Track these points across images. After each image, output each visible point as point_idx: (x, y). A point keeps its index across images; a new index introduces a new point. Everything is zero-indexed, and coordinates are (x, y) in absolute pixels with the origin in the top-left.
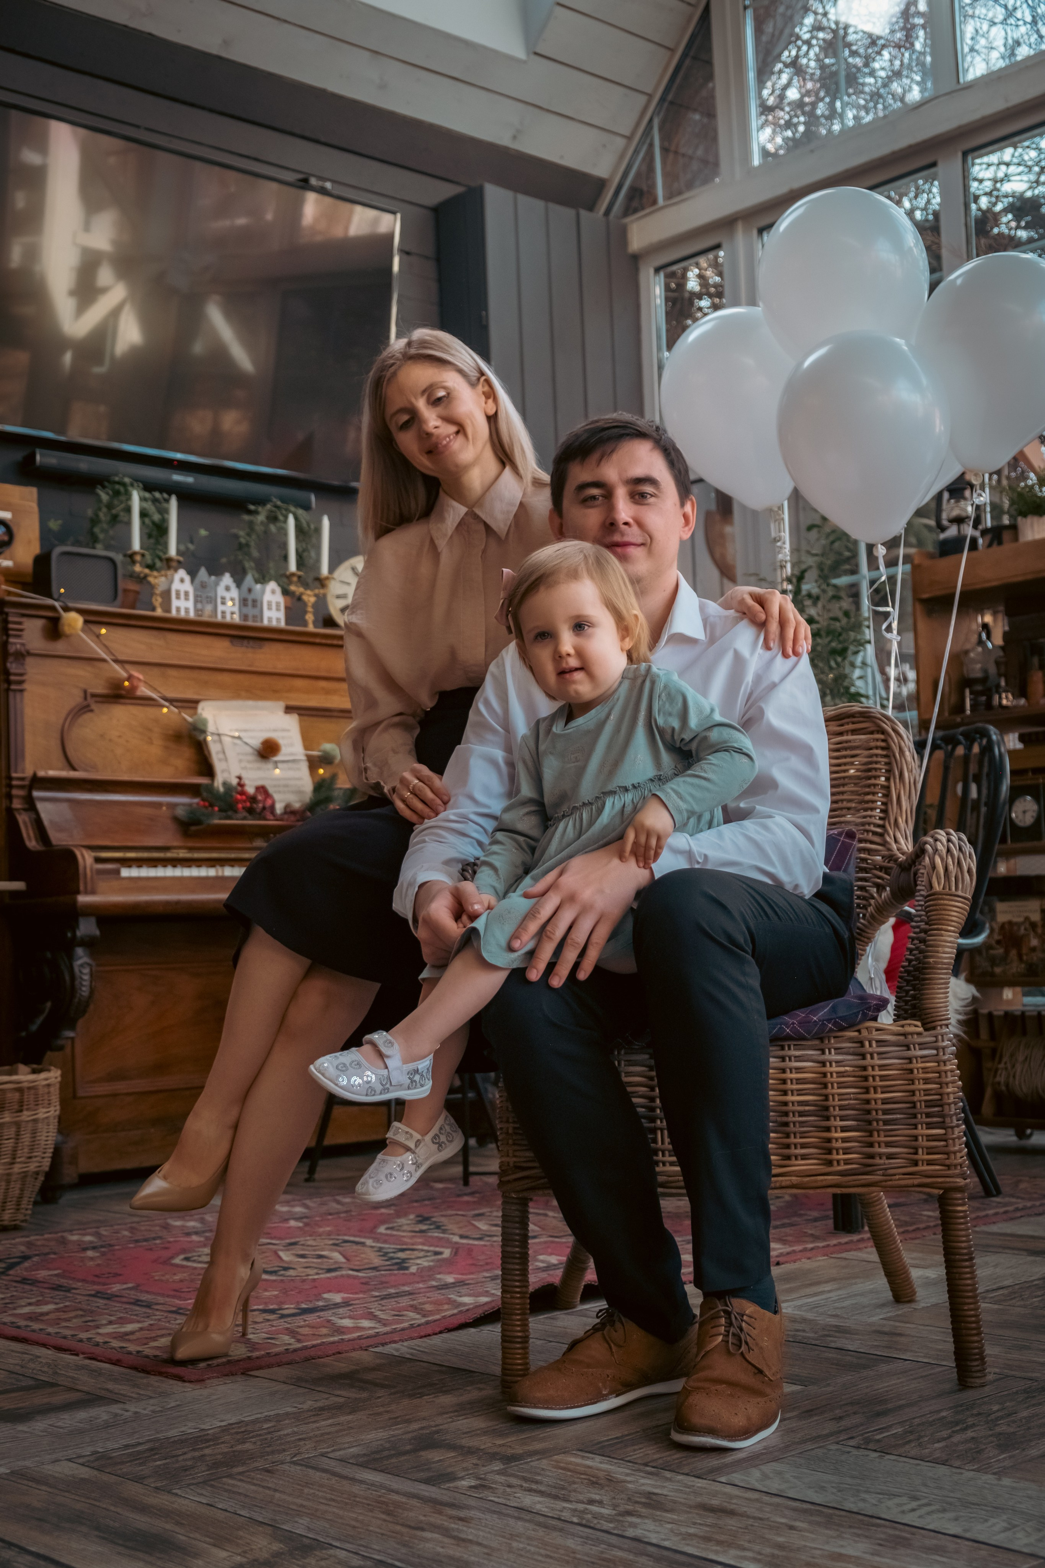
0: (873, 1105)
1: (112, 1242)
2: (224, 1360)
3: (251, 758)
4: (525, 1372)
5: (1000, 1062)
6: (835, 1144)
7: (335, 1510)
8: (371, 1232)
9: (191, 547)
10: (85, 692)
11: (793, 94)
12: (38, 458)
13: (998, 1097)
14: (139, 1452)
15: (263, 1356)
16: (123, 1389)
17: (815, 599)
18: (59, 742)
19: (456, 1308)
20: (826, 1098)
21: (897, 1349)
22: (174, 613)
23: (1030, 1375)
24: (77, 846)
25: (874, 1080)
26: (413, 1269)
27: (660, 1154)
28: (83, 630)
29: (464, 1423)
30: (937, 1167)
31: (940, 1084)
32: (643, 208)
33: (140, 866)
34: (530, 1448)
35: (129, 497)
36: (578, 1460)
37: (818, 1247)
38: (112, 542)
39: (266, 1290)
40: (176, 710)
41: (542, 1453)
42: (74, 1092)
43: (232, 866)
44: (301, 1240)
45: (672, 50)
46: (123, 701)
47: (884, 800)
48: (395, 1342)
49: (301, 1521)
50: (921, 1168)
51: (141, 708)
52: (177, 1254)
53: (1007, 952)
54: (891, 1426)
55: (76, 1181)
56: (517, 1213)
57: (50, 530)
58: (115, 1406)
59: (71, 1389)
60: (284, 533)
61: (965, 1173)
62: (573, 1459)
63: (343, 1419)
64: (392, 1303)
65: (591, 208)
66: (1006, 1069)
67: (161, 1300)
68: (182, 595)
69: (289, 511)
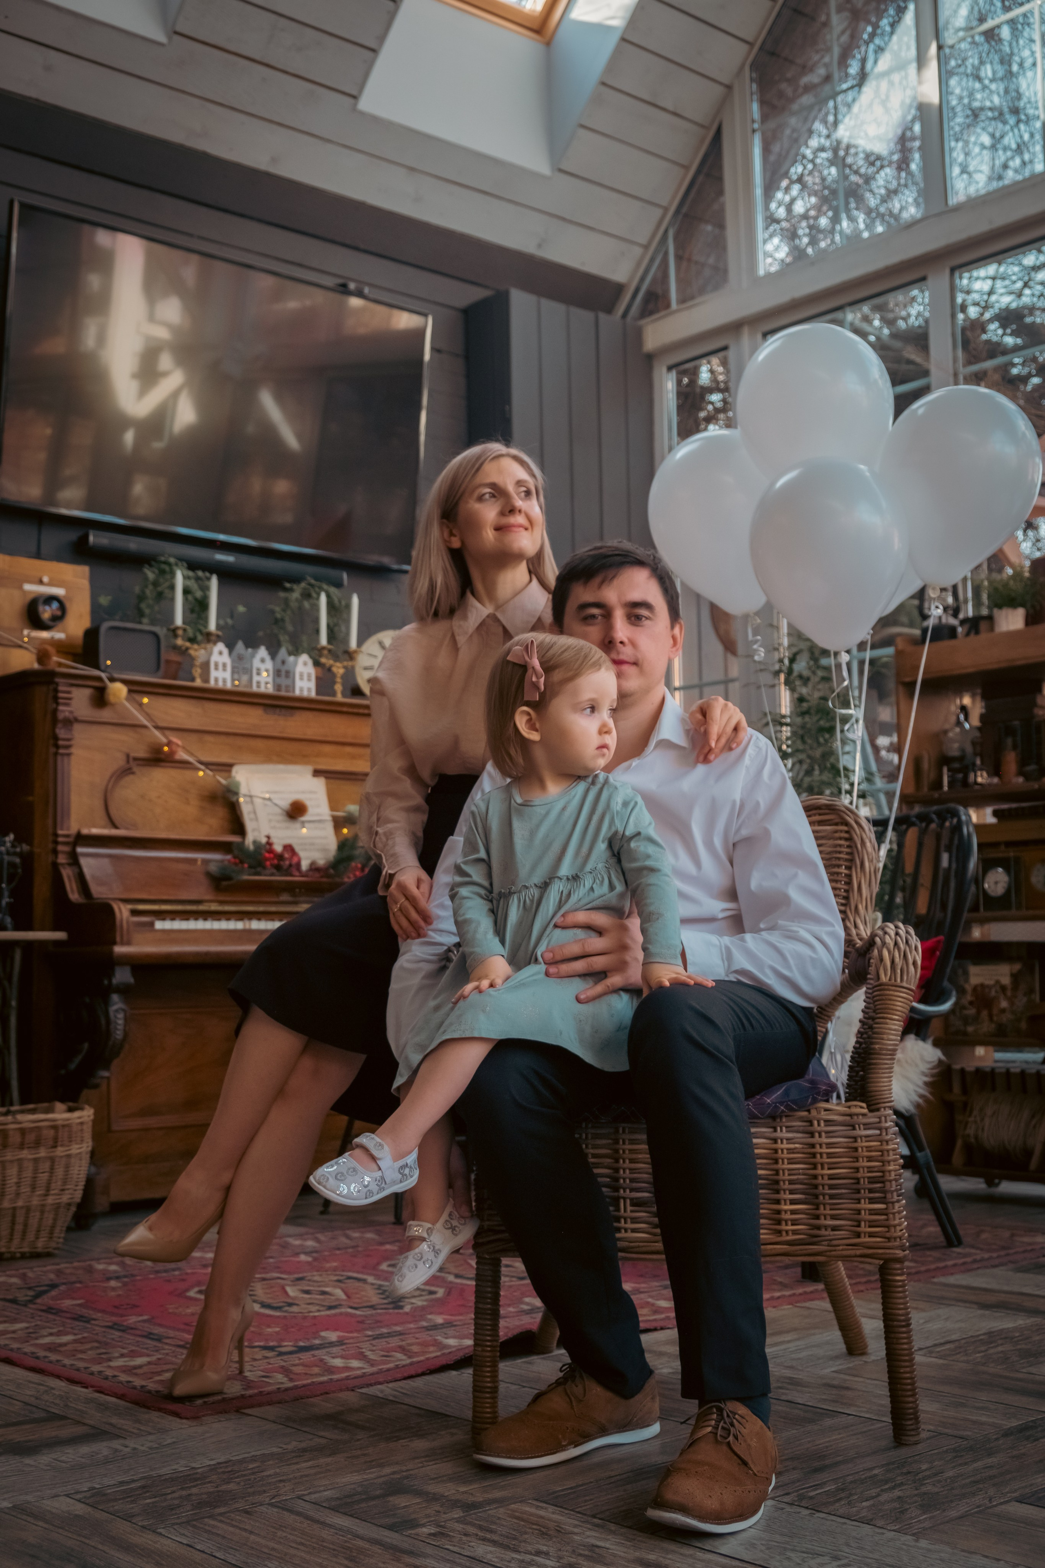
0: (820, 1180)
1: (135, 1272)
3: (281, 818)
5: (970, 1115)
6: (784, 1216)
7: (303, 1554)
8: (373, 1269)
9: (230, 621)
10: (128, 756)
11: (799, 208)
12: (91, 539)
13: (969, 1149)
14: (132, 1490)
15: (256, 1395)
16: (125, 1423)
17: (805, 681)
18: (102, 802)
19: (440, 1350)
20: (777, 1172)
21: (845, 1404)
22: (212, 683)
23: (961, 1433)
24: (115, 899)
25: (821, 1157)
26: (407, 1309)
27: (623, 1221)
28: (127, 699)
29: (433, 1468)
30: (878, 1239)
31: (882, 1162)
32: (658, 311)
33: (173, 919)
34: (490, 1496)
35: (173, 574)
36: (533, 1510)
37: (784, 1296)
38: (159, 617)
39: (269, 1326)
40: (210, 773)
41: (501, 1502)
42: (109, 1126)
43: (259, 919)
44: (308, 1275)
45: (686, 168)
46: (163, 764)
47: (846, 887)
48: (380, 1383)
50: (863, 1240)
51: (179, 771)
52: (192, 1287)
53: (979, 1012)
54: (825, 1483)
55: (108, 1210)
56: (489, 1273)
57: (100, 606)
58: (116, 1441)
59: (78, 1422)
60: (316, 608)
61: (904, 1245)
62: (527, 1509)
63: (322, 1461)
64: (382, 1343)
65: (609, 310)
66: (976, 1122)
67: (172, 1333)
68: (220, 667)
69: (321, 589)
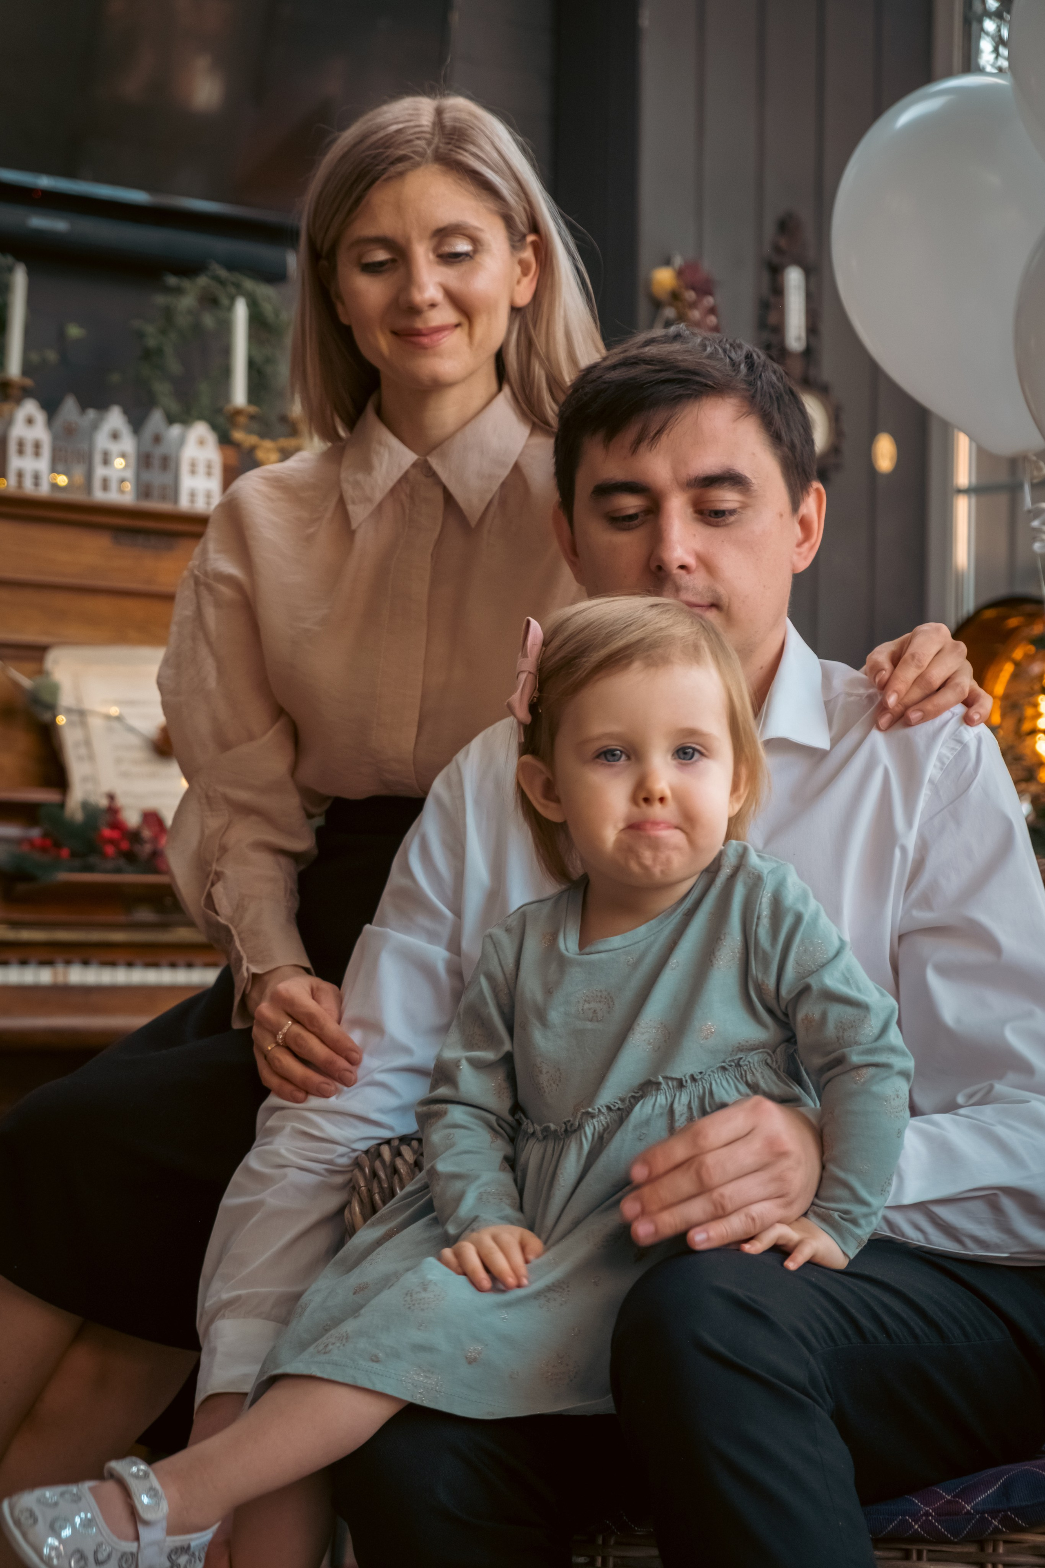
3: (139, 756)
9: (48, 357)
22: (11, 483)
43: (86, 963)
60: (227, 329)
68: (29, 449)
69: (240, 290)
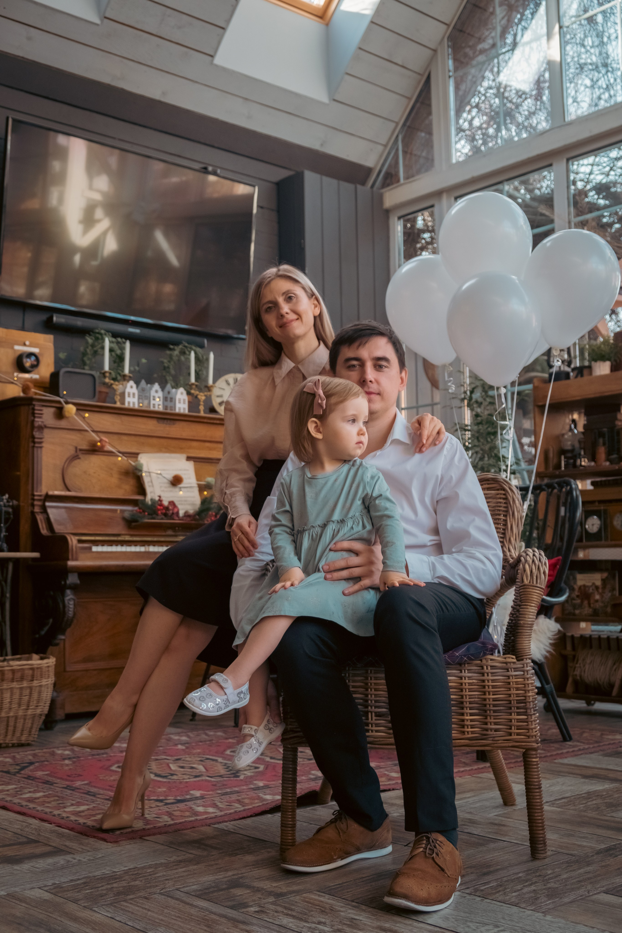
0: (488, 701)
1: (80, 755)
2: (130, 830)
3: (167, 485)
4: (293, 844)
5: (577, 663)
6: (466, 723)
7: (179, 923)
8: (221, 754)
9: (137, 368)
10: (76, 448)
11: (476, 123)
12: (55, 319)
13: (576, 683)
14: (78, 884)
15: (152, 828)
16: (74, 845)
17: (480, 404)
18: (61, 476)
19: (262, 802)
20: (462, 697)
21: (502, 835)
22: (126, 405)
23: (571, 852)
24: (68, 533)
25: (489, 688)
26: (242, 777)
27: (370, 725)
28: (76, 414)
29: (257, 872)
30: (522, 737)
31: (525, 691)
32: (392, 184)
33: (103, 545)
34: (291, 889)
35: (103, 340)
36: (316, 897)
37: (466, 770)
38: (95, 365)
39: (159, 788)
40: (125, 458)
41: (297, 892)
42: (65, 668)
43: (154, 546)
44: (183, 757)
45: (409, 99)
46: (97, 453)
47: (504, 527)
48: (226, 822)
49: (160, 929)
50: (514, 737)
51: (106, 457)
52: (114, 764)
53: (582, 602)
54: (490, 882)
55: (64, 718)
56: (291, 756)
57: (60, 359)
58: (68, 856)
59: (46, 844)
60: (189, 360)
61: (537, 740)
62: (313, 897)
63: (191, 868)
64: (227, 798)
65: (363, 184)
66: (580, 667)
67: (102, 792)
68: (131, 395)
69: (192, 349)
